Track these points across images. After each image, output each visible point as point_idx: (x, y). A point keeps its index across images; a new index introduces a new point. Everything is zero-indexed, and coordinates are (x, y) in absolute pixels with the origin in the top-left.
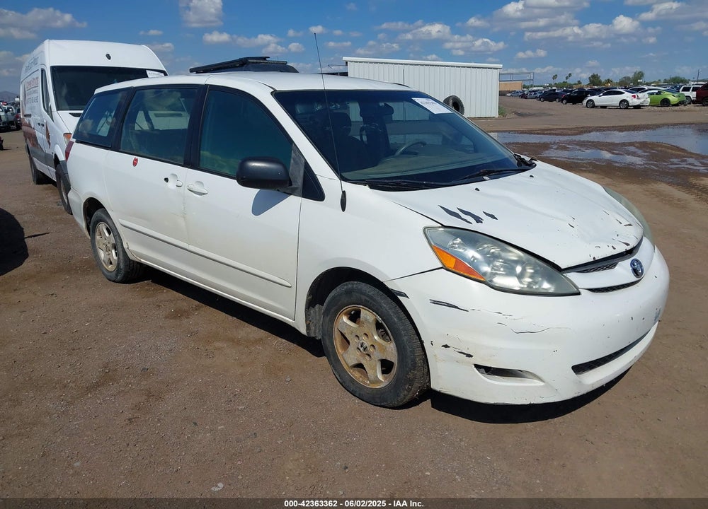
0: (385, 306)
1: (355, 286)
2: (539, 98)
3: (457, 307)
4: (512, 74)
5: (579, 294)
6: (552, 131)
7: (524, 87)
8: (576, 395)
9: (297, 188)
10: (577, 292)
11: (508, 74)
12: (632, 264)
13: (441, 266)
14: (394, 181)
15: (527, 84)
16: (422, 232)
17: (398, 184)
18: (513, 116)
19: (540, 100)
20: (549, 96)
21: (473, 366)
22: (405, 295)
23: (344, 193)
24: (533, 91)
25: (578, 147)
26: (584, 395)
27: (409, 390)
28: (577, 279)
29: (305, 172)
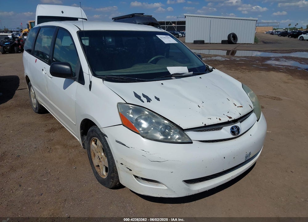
0: (103, 140)
1: (95, 128)
2: (279, 35)
3: (125, 145)
4: (268, 23)
5: (192, 143)
6: (276, 51)
7: (274, 29)
8: (187, 195)
9: (76, 78)
10: (191, 142)
11: (267, 23)
12: (232, 128)
13: (121, 124)
14: (120, 77)
15: (276, 28)
16: (116, 105)
17: (122, 79)
18: (262, 43)
19: (279, 36)
20: (284, 34)
21: (133, 175)
22: (107, 136)
23: (91, 82)
24: (277, 31)
25: (285, 60)
26: (193, 195)
27: (113, 182)
28: (191, 135)
29: (80, 70)
